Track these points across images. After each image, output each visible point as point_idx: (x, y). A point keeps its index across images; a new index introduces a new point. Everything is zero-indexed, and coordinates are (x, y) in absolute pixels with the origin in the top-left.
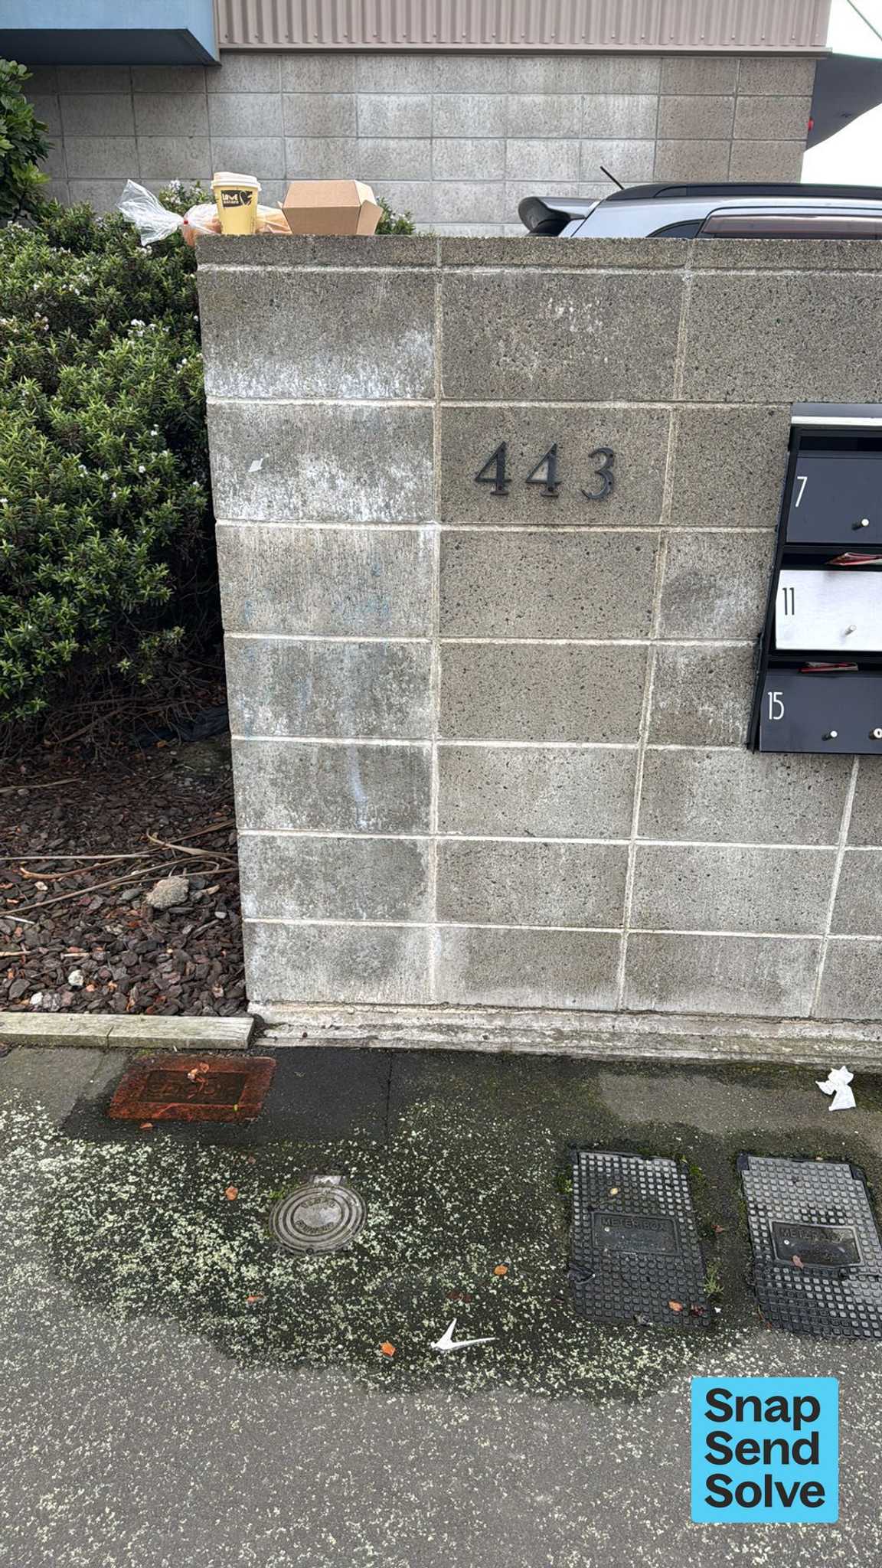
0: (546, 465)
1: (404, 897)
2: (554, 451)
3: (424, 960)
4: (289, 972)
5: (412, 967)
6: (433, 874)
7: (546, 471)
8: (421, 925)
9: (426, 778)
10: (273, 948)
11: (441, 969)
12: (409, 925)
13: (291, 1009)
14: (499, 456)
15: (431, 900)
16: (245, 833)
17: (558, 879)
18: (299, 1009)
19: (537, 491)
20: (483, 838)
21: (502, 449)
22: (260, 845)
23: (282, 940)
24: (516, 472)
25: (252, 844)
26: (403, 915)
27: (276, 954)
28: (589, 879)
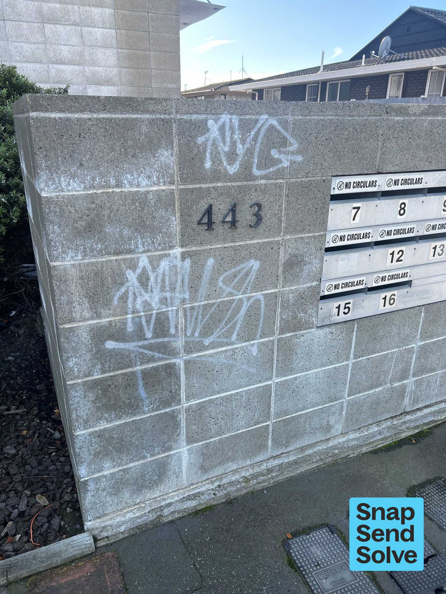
0: (231, 214)
1: (169, 440)
2: (235, 206)
3: (180, 467)
4: (108, 498)
5: (175, 473)
6: (183, 424)
7: (231, 216)
8: (178, 451)
9: (178, 378)
10: (98, 489)
11: (189, 469)
12: (172, 452)
13: (110, 517)
14: (209, 211)
15: (183, 437)
16: (78, 433)
17: (243, 407)
18: (114, 516)
19: (227, 226)
20: (207, 399)
21: (210, 207)
22: (88, 438)
23: (103, 484)
24: (217, 217)
25: (83, 438)
26: (170, 449)
27: (100, 492)
28: (256, 403)
